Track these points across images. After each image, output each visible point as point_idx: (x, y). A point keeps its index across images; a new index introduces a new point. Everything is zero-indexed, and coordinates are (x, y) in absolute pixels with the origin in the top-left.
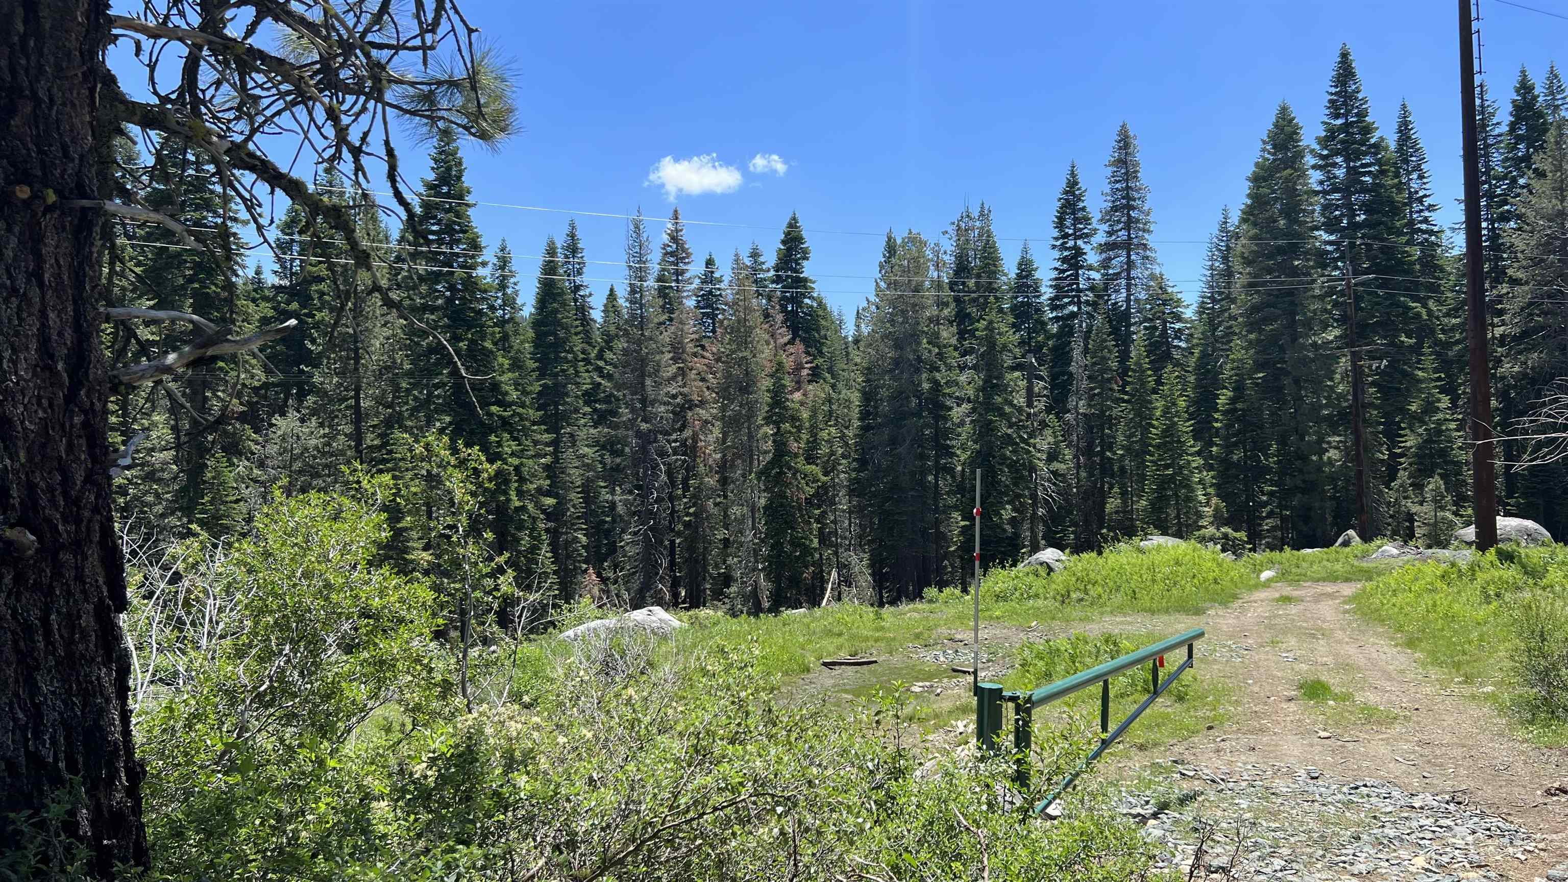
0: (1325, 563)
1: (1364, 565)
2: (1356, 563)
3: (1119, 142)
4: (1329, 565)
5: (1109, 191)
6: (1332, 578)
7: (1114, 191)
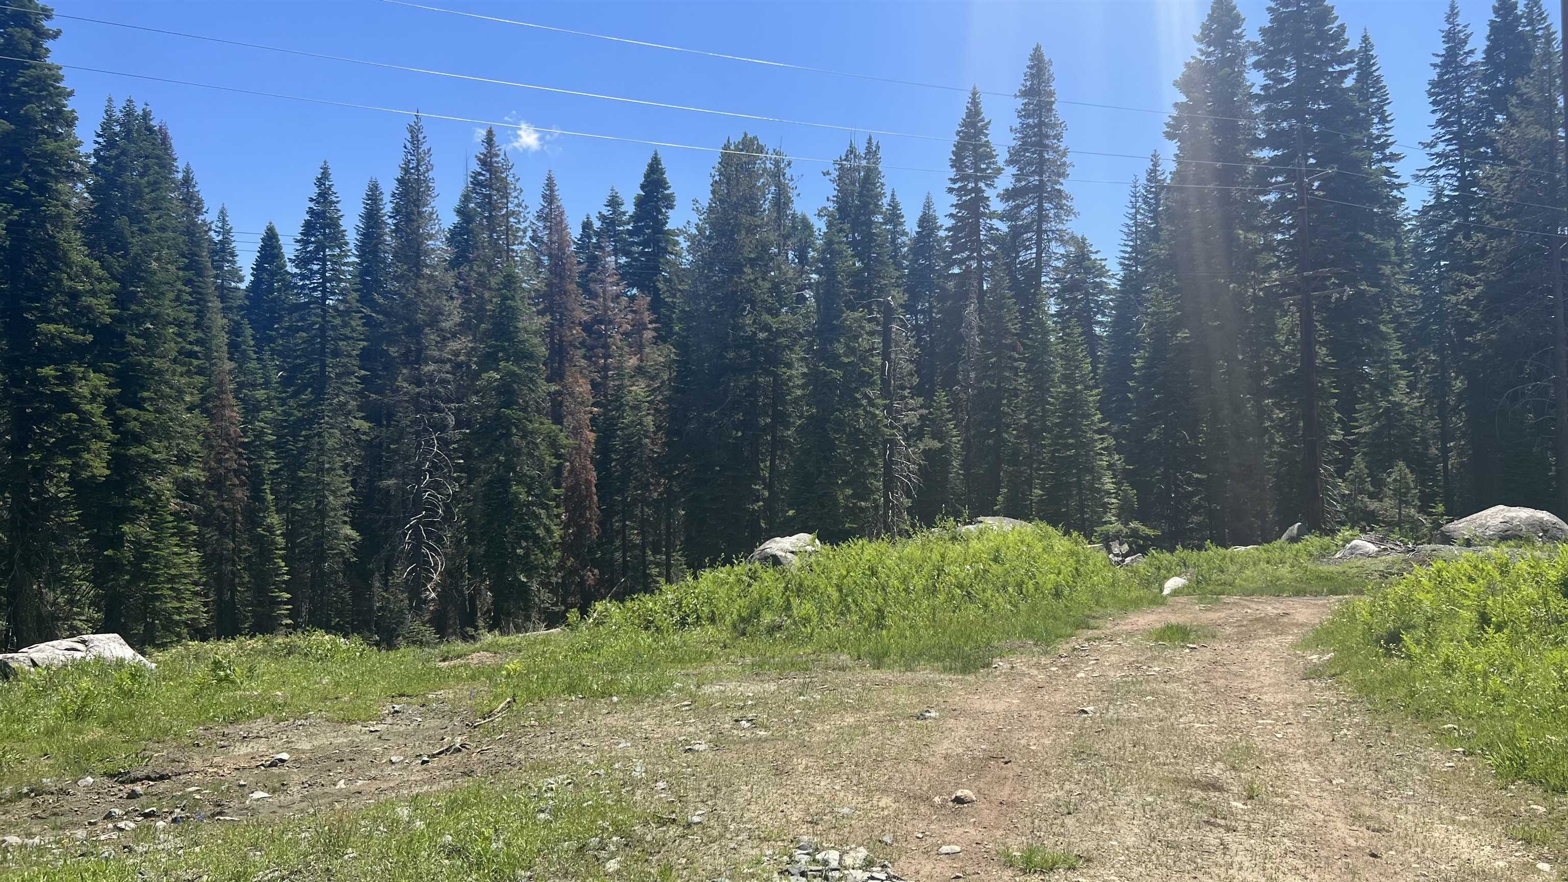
0: (1263, 565)
1: (1324, 568)
2: (1310, 566)
3: (1031, 68)
4: (1270, 568)
5: (1018, 126)
6: (1275, 589)
7: (1025, 127)
